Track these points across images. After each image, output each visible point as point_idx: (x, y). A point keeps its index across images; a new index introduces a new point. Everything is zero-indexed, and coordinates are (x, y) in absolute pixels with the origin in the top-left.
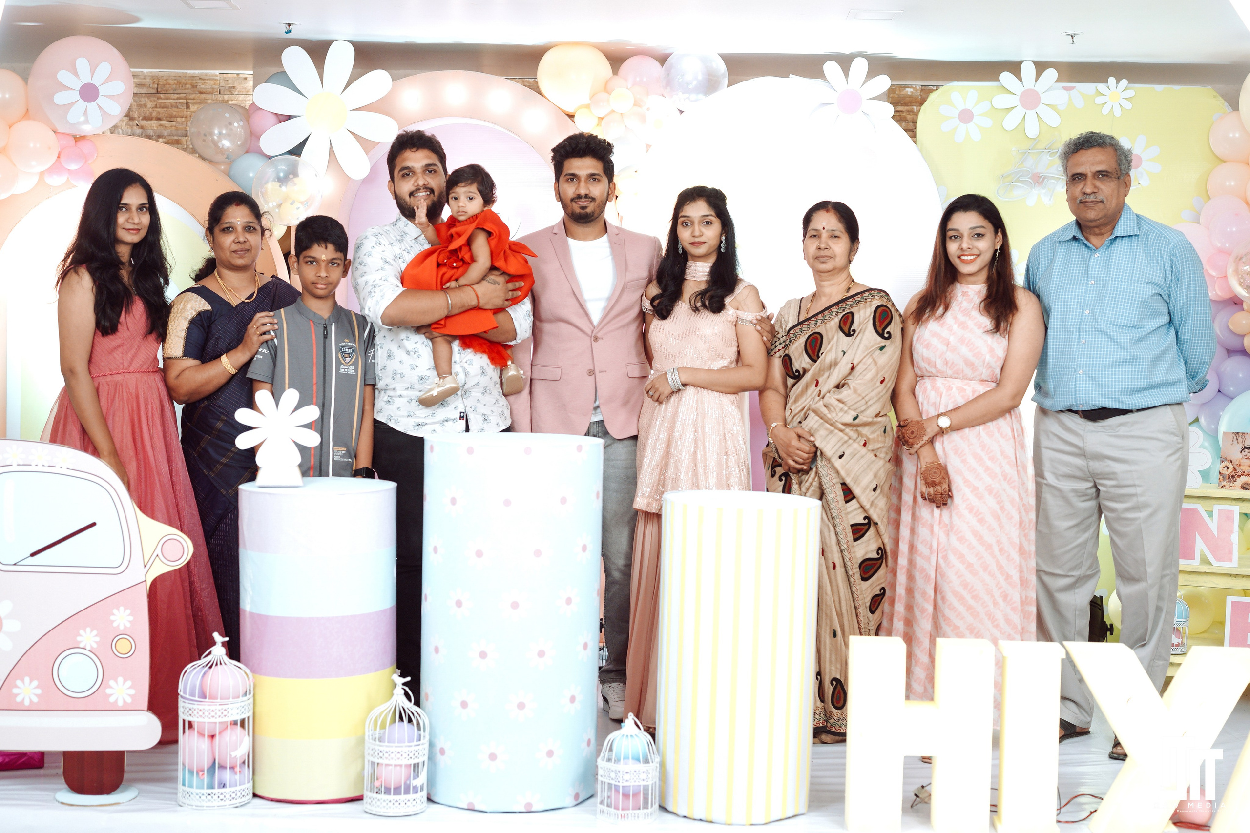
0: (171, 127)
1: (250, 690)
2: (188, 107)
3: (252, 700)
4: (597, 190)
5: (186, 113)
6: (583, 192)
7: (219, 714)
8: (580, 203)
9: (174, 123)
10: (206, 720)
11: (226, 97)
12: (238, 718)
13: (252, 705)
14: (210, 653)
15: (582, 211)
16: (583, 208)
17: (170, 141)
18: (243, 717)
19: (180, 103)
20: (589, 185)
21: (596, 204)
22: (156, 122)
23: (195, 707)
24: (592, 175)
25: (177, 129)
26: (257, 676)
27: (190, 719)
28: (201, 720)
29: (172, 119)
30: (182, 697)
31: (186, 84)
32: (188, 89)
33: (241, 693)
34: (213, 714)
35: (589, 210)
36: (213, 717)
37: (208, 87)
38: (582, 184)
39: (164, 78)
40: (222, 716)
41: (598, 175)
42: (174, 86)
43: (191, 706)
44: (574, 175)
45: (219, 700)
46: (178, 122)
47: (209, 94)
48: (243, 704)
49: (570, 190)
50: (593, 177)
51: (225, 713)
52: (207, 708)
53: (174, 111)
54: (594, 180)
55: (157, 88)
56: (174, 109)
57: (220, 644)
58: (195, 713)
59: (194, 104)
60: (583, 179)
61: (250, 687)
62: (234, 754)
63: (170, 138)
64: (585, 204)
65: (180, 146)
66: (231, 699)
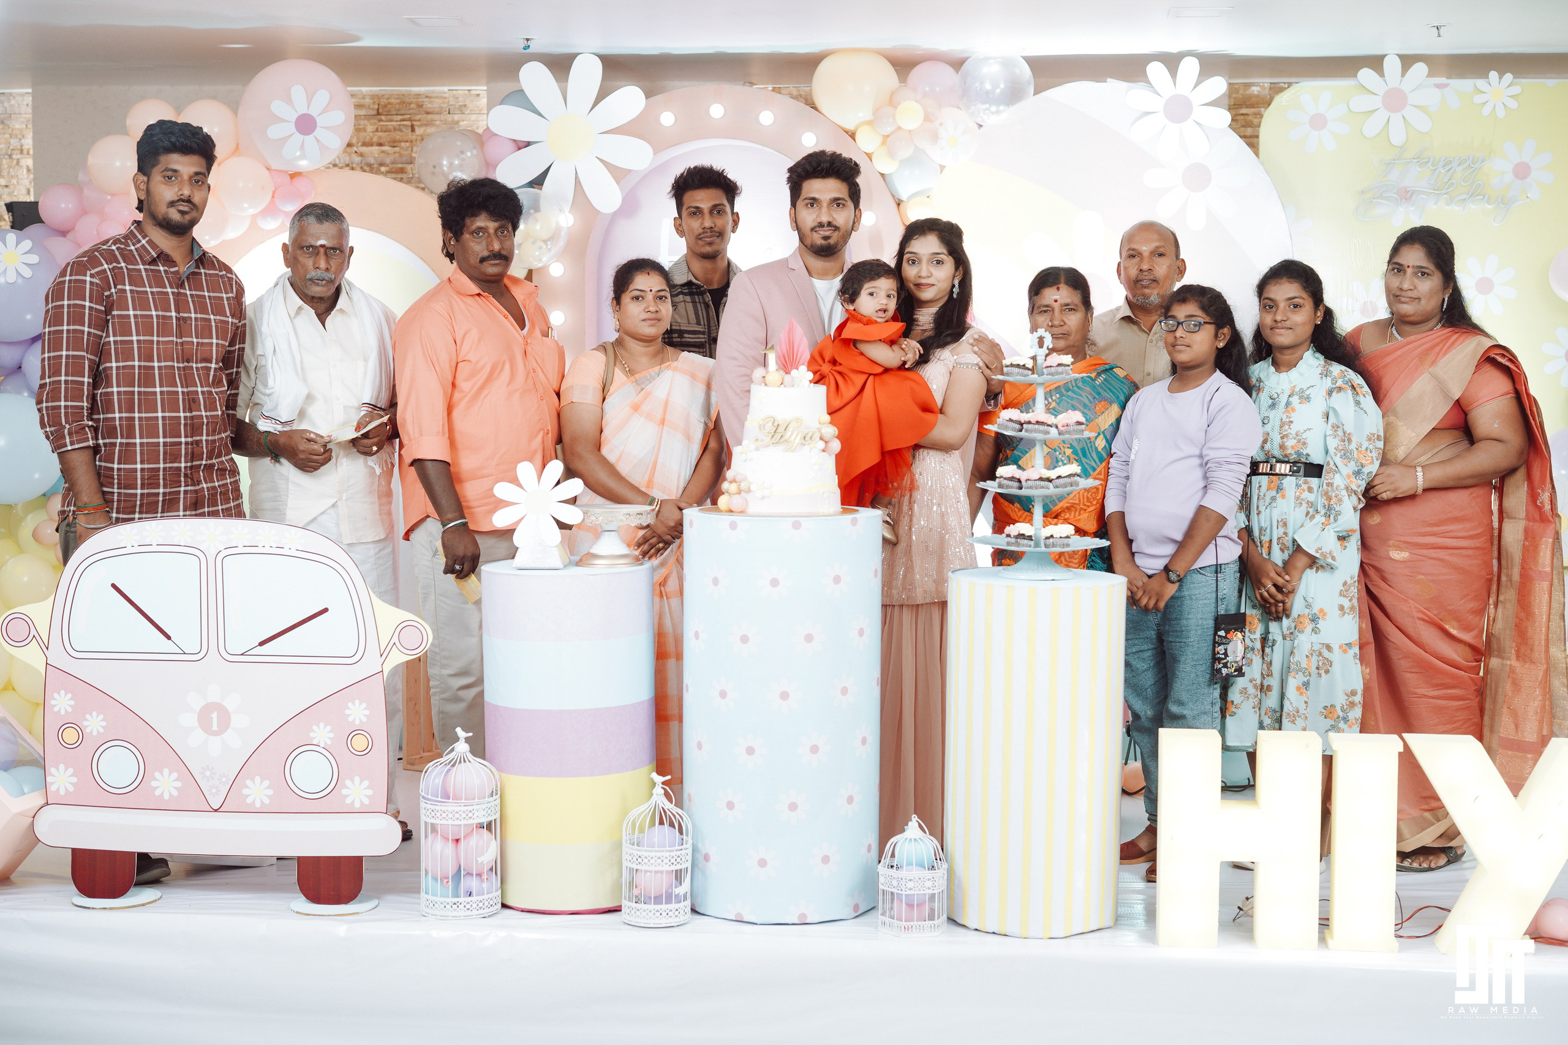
0: (395, 153)
1: (496, 790)
2: (413, 130)
3: (499, 800)
4: (841, 217)
5: (411, 136)
6: (825, 219)
7: (464, 815)
8: (822, 233)
9: (397, 149)
10: (450, 822)
11: (456, 117)
12: (484, 820)
13: (499, 807)
14: (453, 750)
15: (823, 242)
16: (826, 238)
17: (394, 170)
18: (490, 819)
19: (403, 125)
20: (832, 212)
21: (840, 234)
22: (377, 148)
23: (438, 808)
24: (836, 199)
25: (401, 155)
26: (503, 775)
27: (433, 821)
28: (444, 822)
29: (396, 144)
30: (423, 797)
31: (410, 103)
32: (413, 109)
33: (488, 792)
34: (457, 816)
35: (832, 241)
36: (458, 819)
37: (435, 106)
38: (824, 209)
39: (386, 97)
40: (467, 818)
41: (843, 199)
42: (397, 106)
43: (433, 807)
44: (814, 199)
45: (463, 801)
46: (402, 148)
47: (437, 114)
48: (489, 805)
49: (809, 217)
50: (837, 202)
51: (470, 815)
52: (450, 809)
53: (397, 135)
54: (838, 205)
55: (378, 109)
56: (398, 133)
57: (464, 740)
58: (438, 814)
59: (420, 126)
60: (825, 204)
61: (497, 787)
62: (480, 860)
63: (394, 166)
64: (827, 233)
65: (404, 176)
66: (476, 800)
